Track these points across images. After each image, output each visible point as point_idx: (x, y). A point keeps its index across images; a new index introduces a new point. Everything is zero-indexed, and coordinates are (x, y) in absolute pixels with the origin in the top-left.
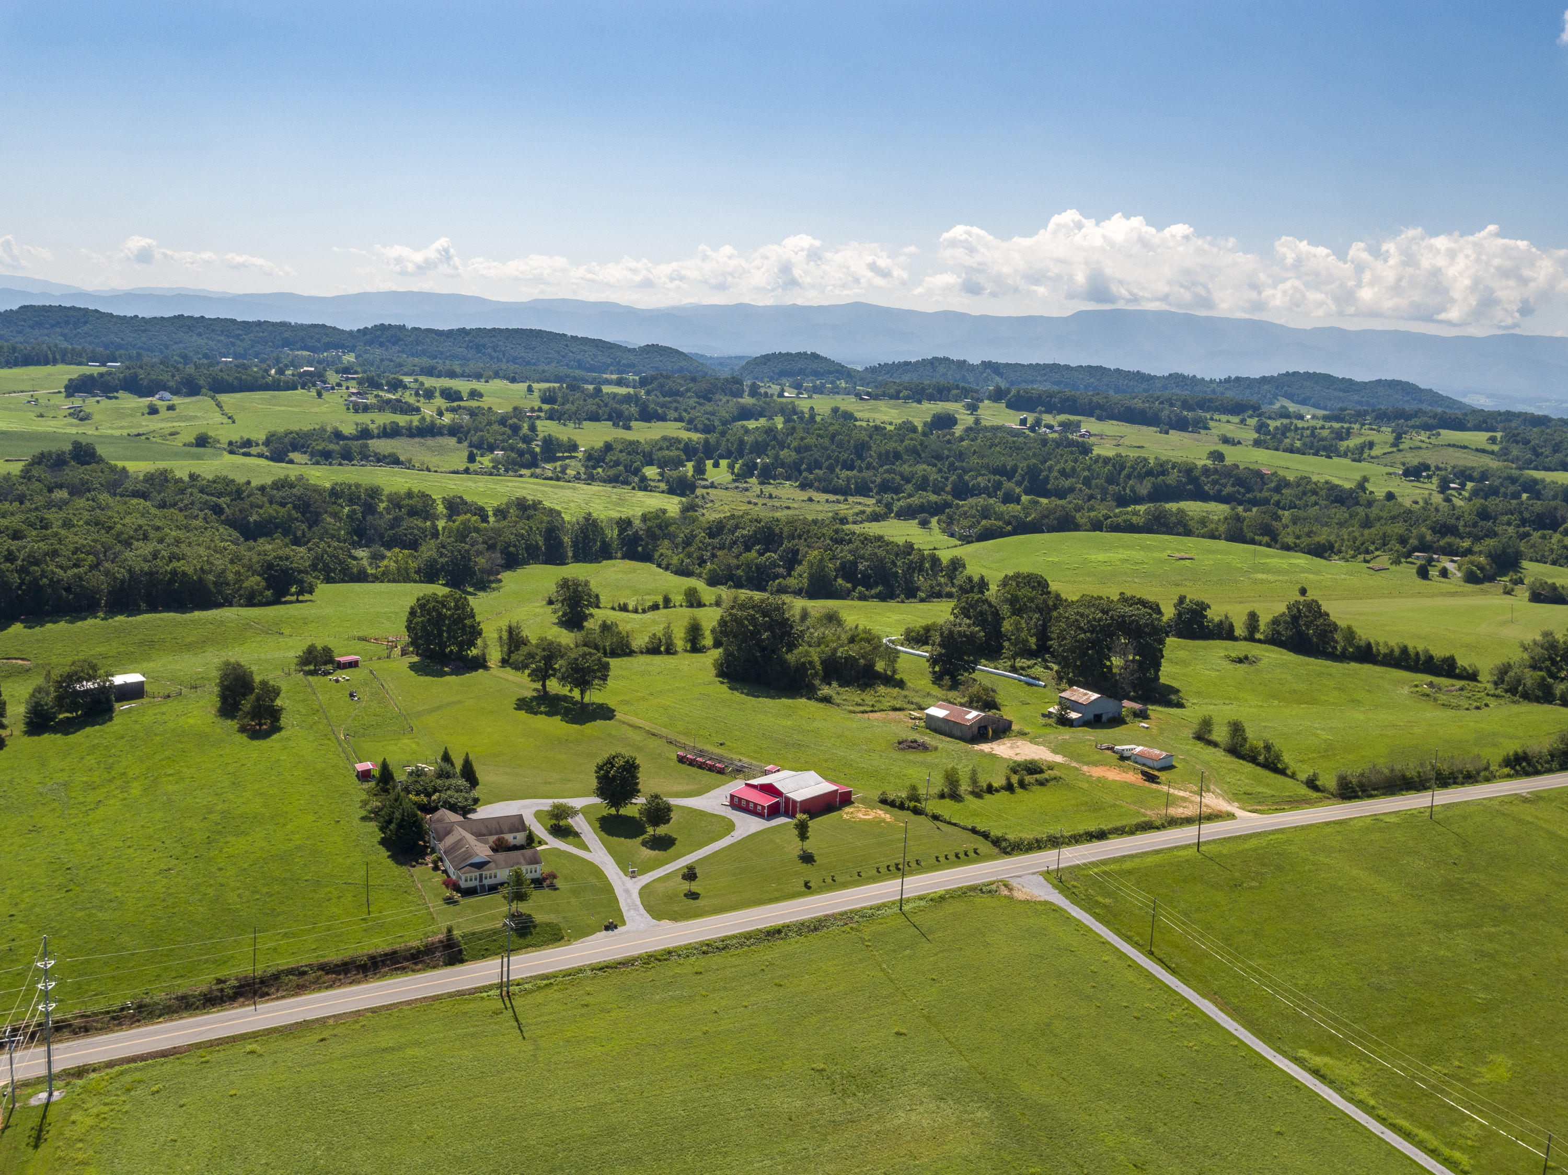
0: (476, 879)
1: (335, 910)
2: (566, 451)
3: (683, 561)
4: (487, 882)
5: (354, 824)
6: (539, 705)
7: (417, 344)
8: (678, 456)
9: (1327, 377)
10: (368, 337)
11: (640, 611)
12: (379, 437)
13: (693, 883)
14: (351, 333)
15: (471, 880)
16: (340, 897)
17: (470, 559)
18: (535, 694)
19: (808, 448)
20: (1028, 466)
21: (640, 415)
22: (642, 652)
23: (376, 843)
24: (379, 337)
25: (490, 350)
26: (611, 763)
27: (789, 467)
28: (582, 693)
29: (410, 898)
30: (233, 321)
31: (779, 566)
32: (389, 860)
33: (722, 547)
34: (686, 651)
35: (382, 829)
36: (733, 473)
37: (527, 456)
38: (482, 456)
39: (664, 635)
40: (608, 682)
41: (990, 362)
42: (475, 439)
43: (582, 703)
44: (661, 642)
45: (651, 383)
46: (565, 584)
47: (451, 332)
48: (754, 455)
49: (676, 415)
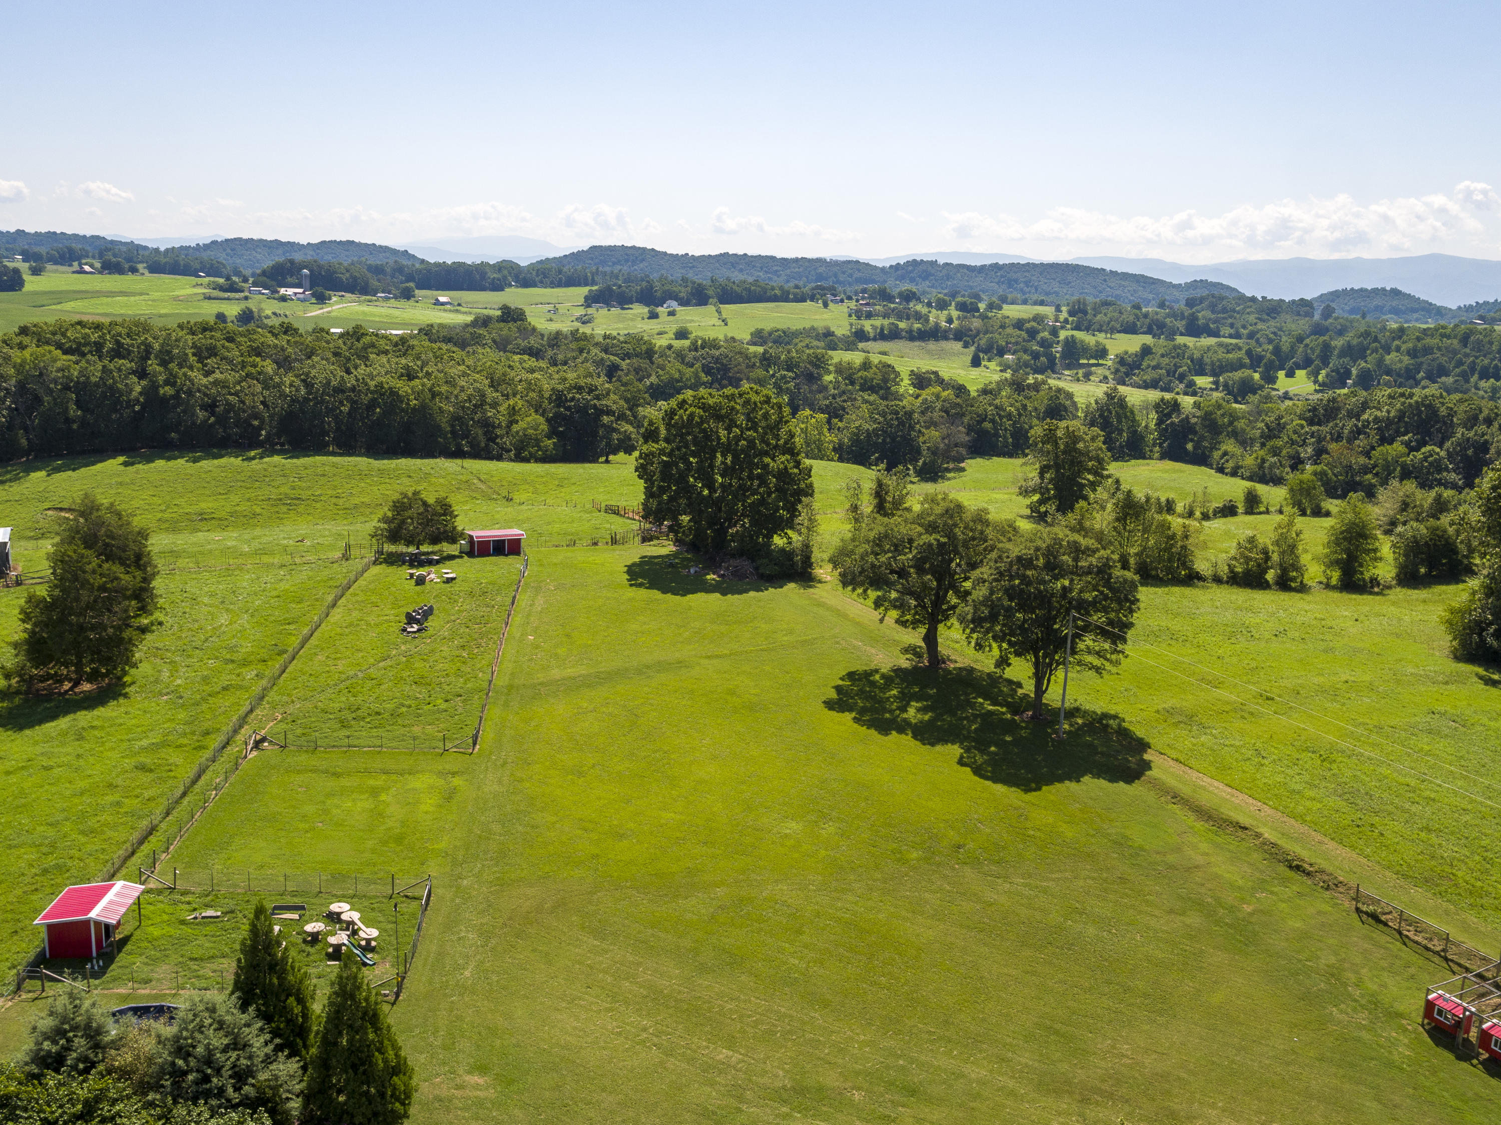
2: (1092, 357)
3: (1263, 461)
6: (905, 700)
7: (948, 279)
10: (899, 272)
11: (1198, 514)
12: (875, 339)
14: (883, 269)
17: (912, 428)
18: (904, 662)
19: (1428, 350)
21: (1187, 331)
22: (1217, 580)
24: (911, 272)
25: (1022, 285)
27: (1399, 375)
28: (1041, 676)
30: (773, 258)
31: (1447, 469)
33: (1338, 438)
34: (1328, 586)
36: (1315, 382)
37: (1043, 359)
38: (989, 360)
39: (1277, 543)
40: (1128, 648)
42: (983, 342)
43: (1037, 703)
44: (1267, 558)
45: (1201, 303)
47: (983, 267)
48: (1347, 360)
49: (1232, 331)
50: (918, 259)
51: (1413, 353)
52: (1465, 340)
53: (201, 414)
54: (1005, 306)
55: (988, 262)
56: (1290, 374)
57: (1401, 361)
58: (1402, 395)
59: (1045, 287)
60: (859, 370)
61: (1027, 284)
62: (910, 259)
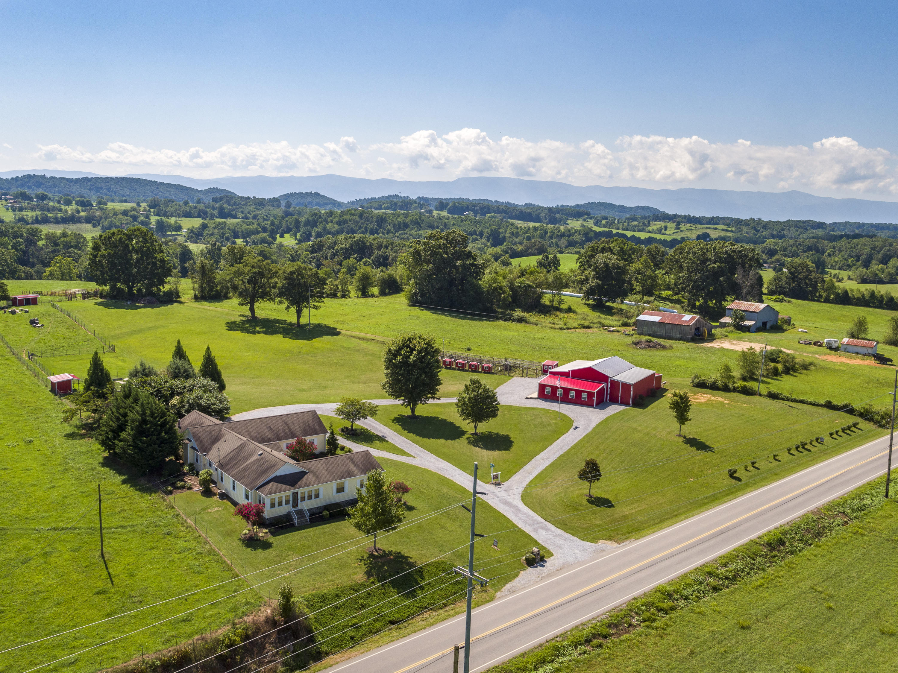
0: (287, 502)
1: (39, 579)
2: (173, 230)
4: (305, 505)
5: (56, 443)
6: (252, 327)
7: (55, 187)
8: (256, 229)
9: (610, 204)
10: (19, 183)
13: (596, 484)
14: (7, 180)
15: (280, 504)
16: (46, 554)
18: (245, 318)
19: (345, 222)
20: (491, 230)
21: (219, 214)
23: (96, 465)
24: (28, 182)
25: (105, 191)
26: (408, 346)
28: (299, 313)
29: (181, 544)
32: (126, 488)
34: (358, 297)
35: (106, 444)
36: (296, 239)
39: (340, 282)
41: (423, 197)
42: (106, 224)
43: (298, 324)
44: (338, 288)
45: (221, 201)
47: (78, 179)
48: (309, 227)
49: (243, 215)
50: (32, 174)
51: (339, 223)
52: (361, 216)
54: (109, 203)
55: (80, 176)
56: (282, 236)
57: (334, 227)
58: (350, 237)
59: (120, 192)
60: (61, 238)
61: (109, 190)
62: (26, 174)
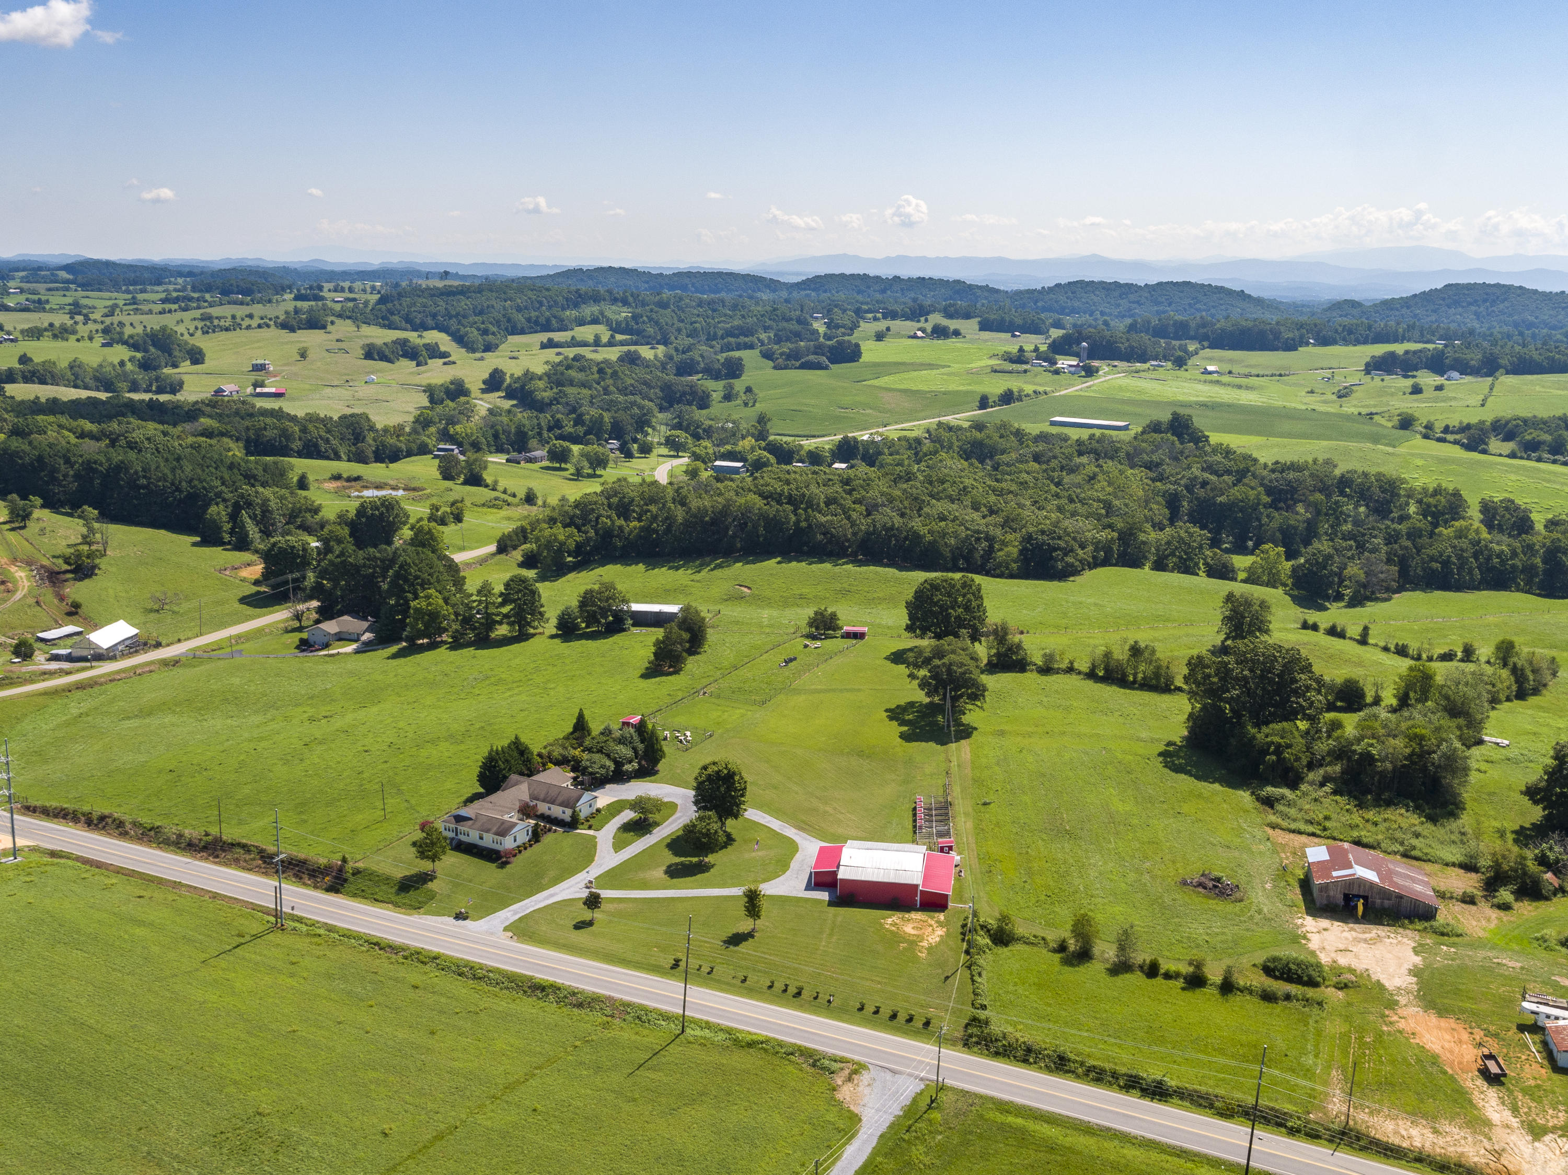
46: (1230, 598)
53: (819, 537)
